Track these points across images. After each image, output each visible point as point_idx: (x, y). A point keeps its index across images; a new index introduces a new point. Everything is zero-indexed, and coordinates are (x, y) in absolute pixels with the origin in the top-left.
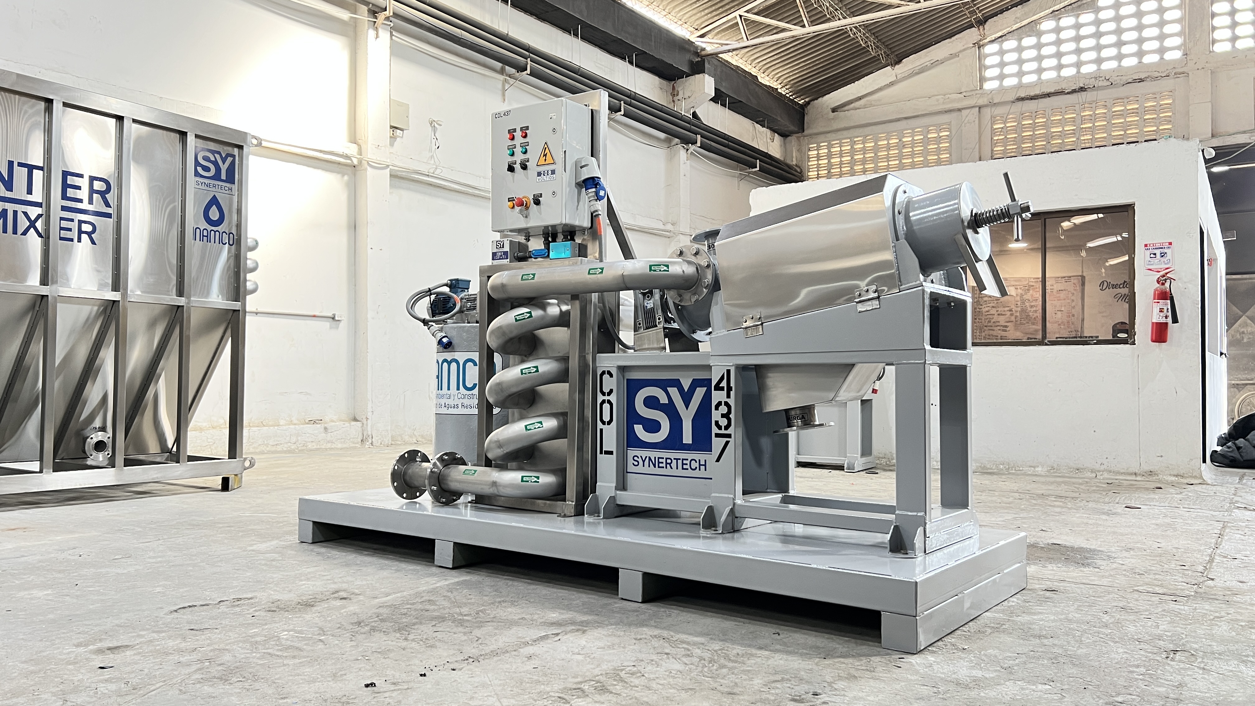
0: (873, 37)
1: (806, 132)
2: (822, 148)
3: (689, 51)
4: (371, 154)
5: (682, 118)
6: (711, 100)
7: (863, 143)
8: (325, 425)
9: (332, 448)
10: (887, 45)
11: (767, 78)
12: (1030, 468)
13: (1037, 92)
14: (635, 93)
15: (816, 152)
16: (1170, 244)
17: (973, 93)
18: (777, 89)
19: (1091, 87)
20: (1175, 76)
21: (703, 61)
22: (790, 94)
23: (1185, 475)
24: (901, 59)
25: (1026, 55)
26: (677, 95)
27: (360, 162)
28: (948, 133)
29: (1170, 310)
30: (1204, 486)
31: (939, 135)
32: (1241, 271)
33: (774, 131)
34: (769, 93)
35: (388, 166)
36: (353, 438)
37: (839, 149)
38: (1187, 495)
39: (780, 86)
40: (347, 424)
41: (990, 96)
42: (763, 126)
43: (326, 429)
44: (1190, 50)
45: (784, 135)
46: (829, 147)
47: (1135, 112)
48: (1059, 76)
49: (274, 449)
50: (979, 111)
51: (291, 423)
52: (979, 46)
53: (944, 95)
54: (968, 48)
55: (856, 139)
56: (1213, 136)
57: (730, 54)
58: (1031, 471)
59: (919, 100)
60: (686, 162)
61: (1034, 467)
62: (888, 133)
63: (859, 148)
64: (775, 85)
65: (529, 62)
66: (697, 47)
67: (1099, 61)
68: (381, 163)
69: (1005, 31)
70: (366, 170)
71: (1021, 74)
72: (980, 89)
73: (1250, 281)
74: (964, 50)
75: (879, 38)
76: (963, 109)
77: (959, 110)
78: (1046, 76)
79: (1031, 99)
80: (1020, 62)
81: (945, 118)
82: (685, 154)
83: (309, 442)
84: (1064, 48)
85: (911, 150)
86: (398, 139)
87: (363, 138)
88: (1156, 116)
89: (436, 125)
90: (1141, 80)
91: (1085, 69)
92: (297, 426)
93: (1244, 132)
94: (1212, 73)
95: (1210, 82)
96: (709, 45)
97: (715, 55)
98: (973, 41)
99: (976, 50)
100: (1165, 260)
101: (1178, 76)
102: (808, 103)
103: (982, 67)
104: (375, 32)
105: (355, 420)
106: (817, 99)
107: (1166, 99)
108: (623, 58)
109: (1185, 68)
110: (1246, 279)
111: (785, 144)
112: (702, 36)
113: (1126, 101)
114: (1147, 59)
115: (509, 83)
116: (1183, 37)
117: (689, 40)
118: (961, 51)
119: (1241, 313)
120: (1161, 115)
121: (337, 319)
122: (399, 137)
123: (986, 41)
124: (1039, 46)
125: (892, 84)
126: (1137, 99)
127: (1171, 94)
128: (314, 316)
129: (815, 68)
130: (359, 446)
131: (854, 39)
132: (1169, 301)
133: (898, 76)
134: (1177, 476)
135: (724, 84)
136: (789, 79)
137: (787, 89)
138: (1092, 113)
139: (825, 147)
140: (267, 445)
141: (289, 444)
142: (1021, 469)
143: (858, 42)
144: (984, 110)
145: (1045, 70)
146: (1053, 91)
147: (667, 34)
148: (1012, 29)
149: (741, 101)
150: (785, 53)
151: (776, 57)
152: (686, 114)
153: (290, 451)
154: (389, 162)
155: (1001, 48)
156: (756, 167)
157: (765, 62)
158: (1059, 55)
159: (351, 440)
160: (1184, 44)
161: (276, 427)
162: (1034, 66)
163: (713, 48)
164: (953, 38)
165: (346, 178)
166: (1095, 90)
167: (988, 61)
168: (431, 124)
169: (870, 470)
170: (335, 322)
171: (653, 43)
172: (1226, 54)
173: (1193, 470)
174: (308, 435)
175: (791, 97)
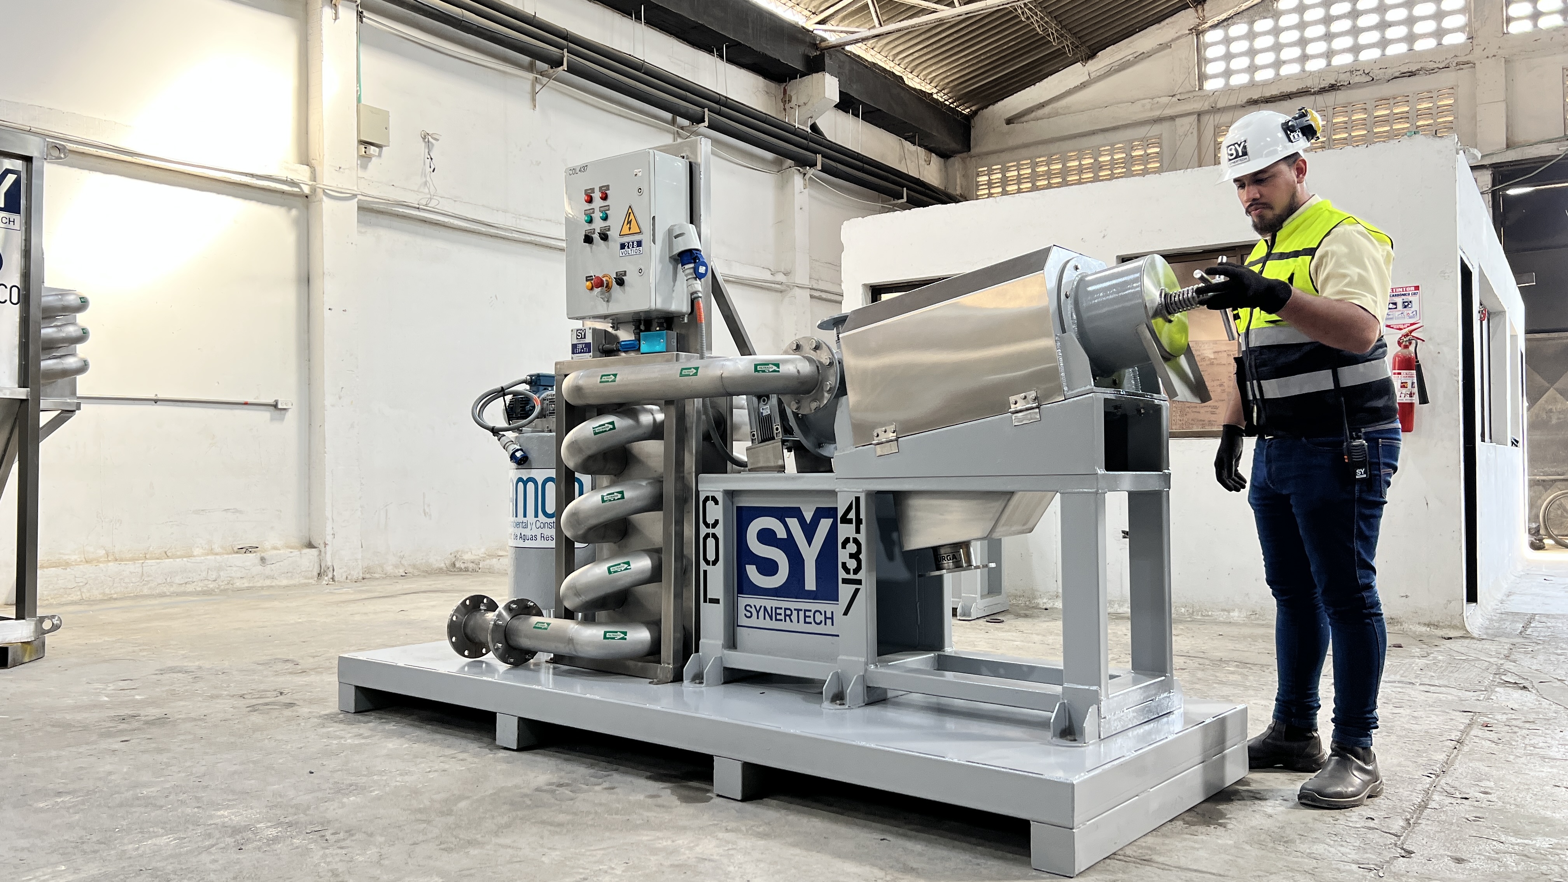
0: (1055, 22)
1: (974, 151)
2: (995, 172)
3: (803, 42)
4: (328, 179)
5: (795, 132)
6: (835, 106)
7: (1048, 165)
8: (263, 555)
9: (272, 586)
10: (1074, 34)
11: (916, 79)
12: (1222, 613)
13: (1274, 91)
14: (726, 97)
15: (986, 178)
16: (1417, 288)
17: (1191, 95)
18: (932, 94)
19: (1346, 84)
20: (1458, 67)
21: (822, 56)
22: (950, 101)
23: (1441, 624)
24: (1095, 51)
25: (1260, 43)
26: (790, 101)
27: (314, 190)
28: (1157, 150)
29: (1416, 385)
30: (1467, 641)
31: (1145, 151)
32: (1547, 328)
33: (930, 150)
34: (920, 99)
35: (355, 196)
36: (306, 571)
37: (1016, 173)
38: (1435, 658)
39: (935, 91)
40: (296, 552)
41: (1212, 99)
42: (914, 143)
43: (263, 560)
44: (1476, 31)
45: (945, 155)
46: (1004, 170)
47: (1405, 117)
48: (1303, 71)
49: (182, 589)
50: (1199, 120)
51: (211, 552)
52: (1198, 32)
53: (1152, 99)
54: (1183, 35)
55: (1038, 160)
56: (1508, 147)
57: (860, 44)
58: (1222, 616)
59: (1119, 105)
60: (803, 190)
61: (1229, 611)
62: (1079, 150)
63: (1043, 171)
64: (928, 88)
65: (566, 54)
66: (815, 37)
67: (1356, 49)
68: (343, 191)
69: (1231, 12)
70: (321, 201)
71: (1252, 69)
72: (1199, 89)
73: (1560, 341)
74: (1178, 38)
75: (1064, 23)
76: (1177, 116)
77: (1172, 118)
78: (1285, 70)
79: (1267, 102)
80: (1252, 53)
81: (1156, 130)
82: (802, 181)
83: (238, 578)
84: (1310, 33)
85: (1110, 172)
86: (374, 159)
87: (318, 158)
88: (1432, 121)
89: (431, 139)
90: (1412, 74)
91: (1337, 61)
92: (218, 557)
93: (1550, 141)
94: (1507, 61)
95: (1504, 75)
96: (831, 35)
97: (839, 48)
98: (1190, 26)
99: (1193, 38)
100: (1410, 312)
101: (1462, 66)
102: (975, 113)
103: (1202, 61)
104: (334, 11)
105: (310, 546)
106: (986, 107)
107: (1446, 98)
108: (711, 52)
109: (1470, 55)
110: (1554, 339)
111: (946, 167)
112: (822, 22)
113: (1392, 102)
114: (1420, 46)
115: (541, 84)
116: (1467, 15)
117: (803, 28)
118: (1173, 40)
119: (1547, 385)
120: (1439, 120)
121: (280, 406)
122: (374, 156)
123: (1206, 26)
124: (1276, 31)
125: (1083, 86)
126: (1407, 99)
127: (1451, 91)
128: (246, 404)
129: (980, 65)
130: (314, 582)
131: (1028, 25)
132: (1414, 372)
133: (1091, 75)
134: (1429, 625)
135: (855, 87)
136: (947, 81)
137: (945, 94)
138: (1347, 119)
139: (998, 171)
140: (171, 584)
141: (206, 582)
142: (1210, 613)
143: (1034, 29)
144: (1205, 119)
145: (1284, 62)
146: (1294, 90)
147: (770, 19)
148: (1241, 10)
149: (880, 110)
150: (938, 45)
151: (926, 51)
152: (801, 127)
153: (205, 593)
154: (355, 189)
155: (1227, 34)
156: (903, 198)
157: (911, 58)
158: (1303, 42)
159: (303, 574)
160: (1469, 24)
161: (185, 559)
162: (1270, 57)
163: (838, 37)
164: (1163, 23)
165: (294, 212)
166: (1351, 88)
167: (1210, 53)
168: (424, 139)
169: (993, 618)
170: (278, 412)
171: (750, 31)
172: (1525, 36)
173: (1452, 616)
174: (235, 569)
175: (952, 105)
